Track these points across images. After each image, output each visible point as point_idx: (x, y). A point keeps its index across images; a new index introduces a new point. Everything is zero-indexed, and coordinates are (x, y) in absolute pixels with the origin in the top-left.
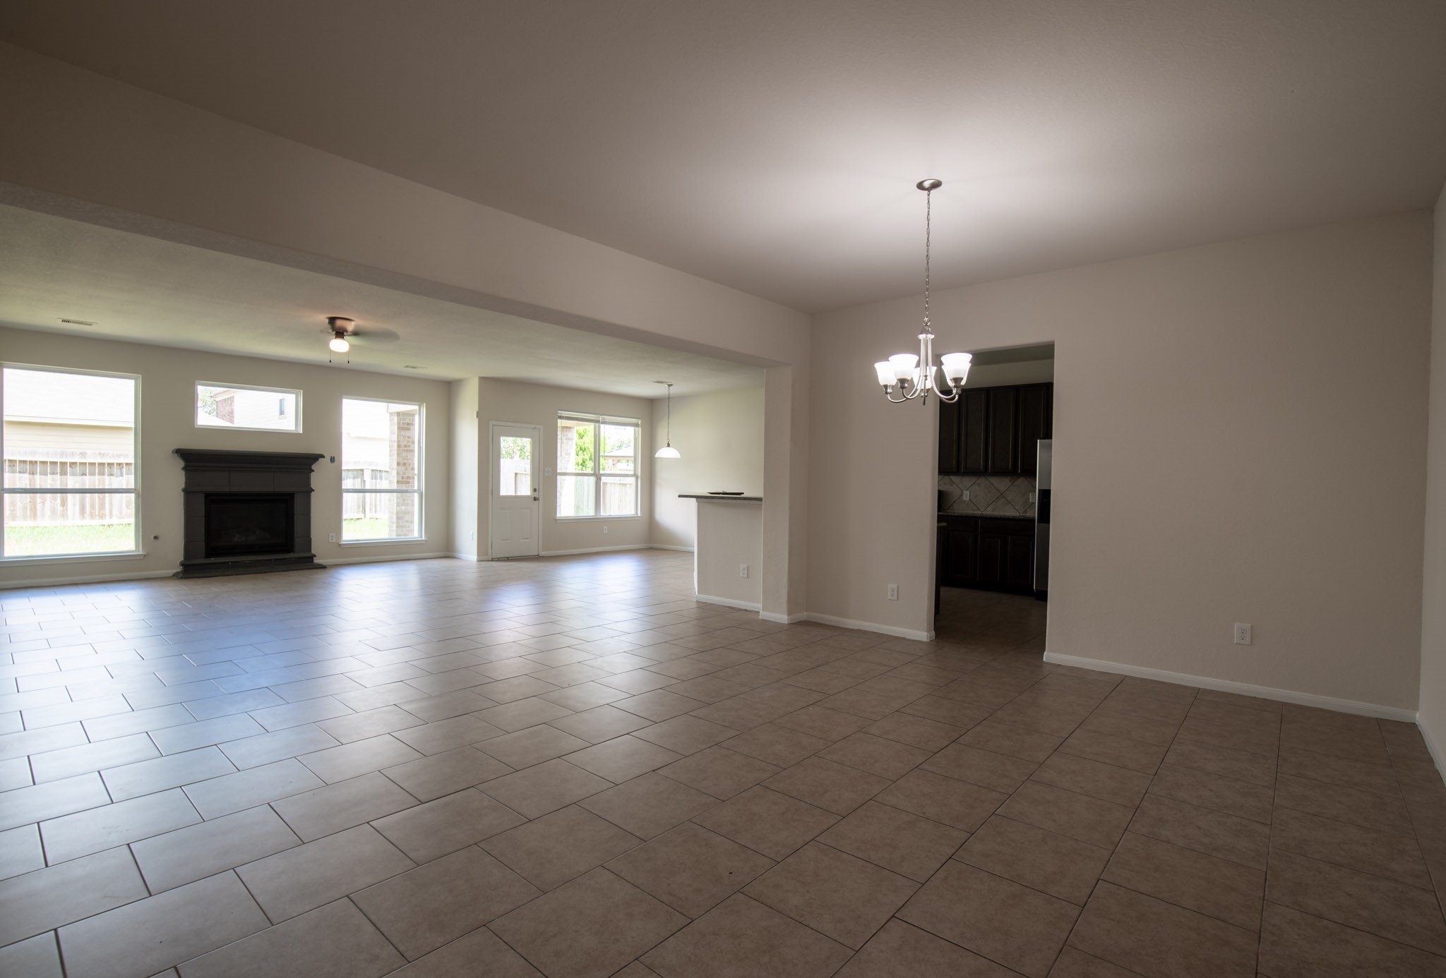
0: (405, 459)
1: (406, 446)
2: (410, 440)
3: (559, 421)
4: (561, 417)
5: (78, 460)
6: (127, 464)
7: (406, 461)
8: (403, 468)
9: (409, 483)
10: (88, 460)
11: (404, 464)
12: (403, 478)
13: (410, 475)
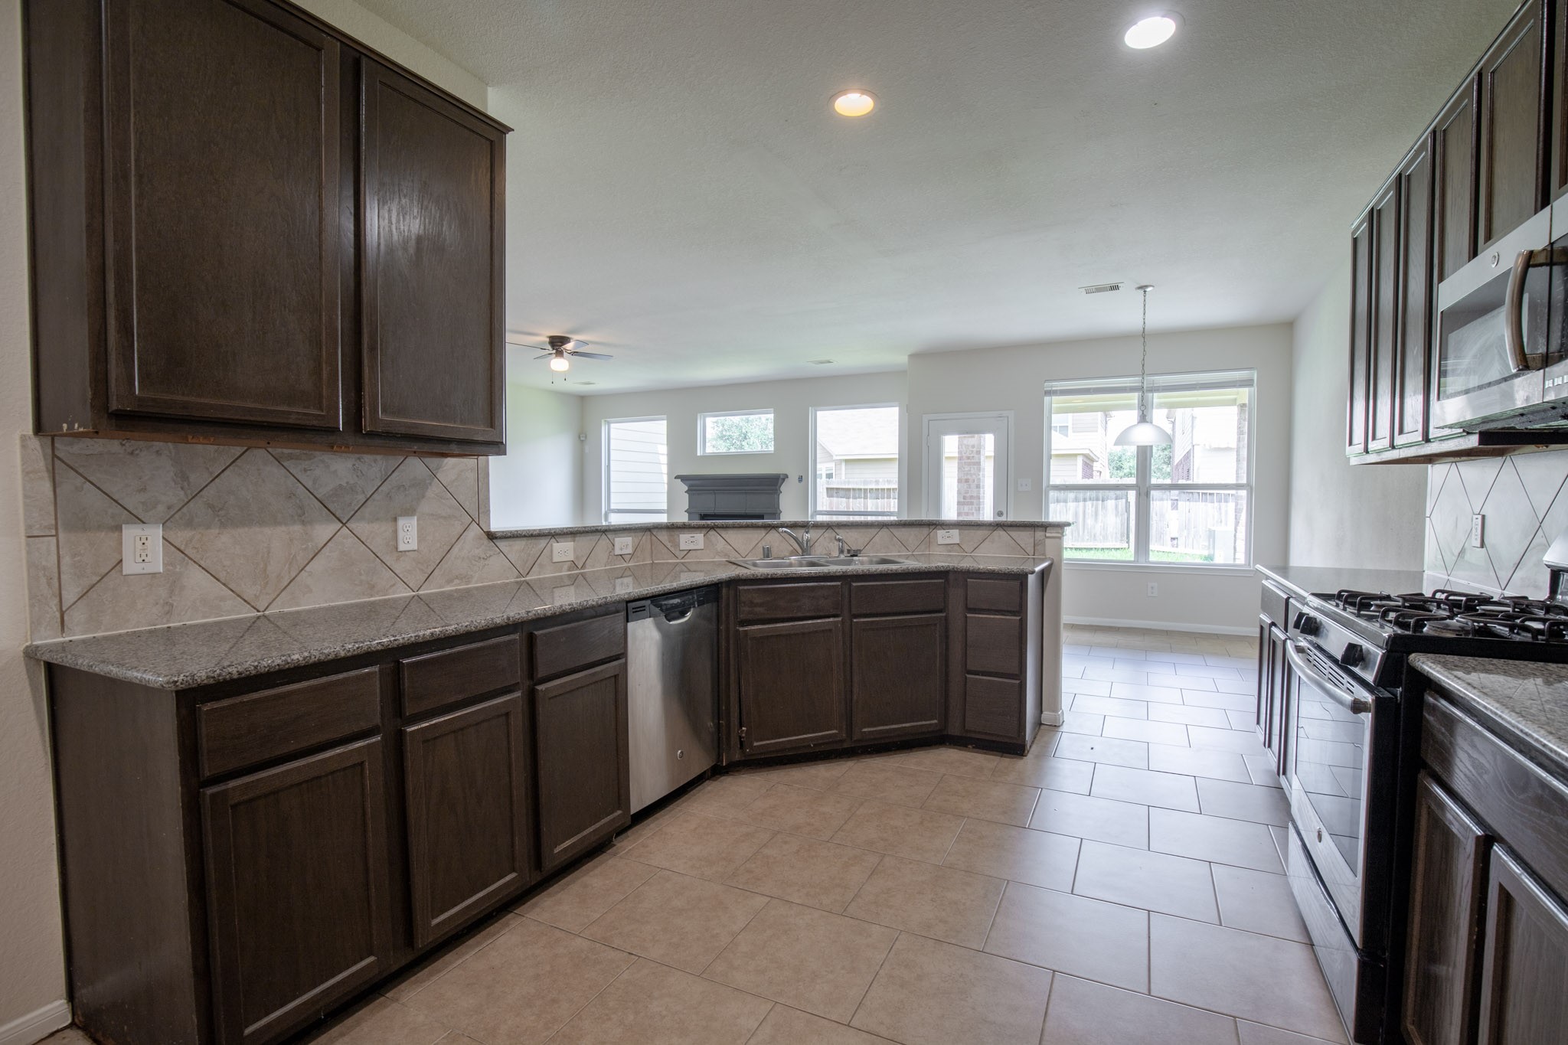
0: (967, 474)
1: (968, 458)
2: (975, 449)
3: (1047, 399)
4: (1049, 393)
5: (874, 486)
6: (893, 489)
7: (969, 477)
8: (965, 486)
9: (972, 504)
10: (880, 487)
11: (967, 481)
12: (964, 498)
13: (975, 495)
